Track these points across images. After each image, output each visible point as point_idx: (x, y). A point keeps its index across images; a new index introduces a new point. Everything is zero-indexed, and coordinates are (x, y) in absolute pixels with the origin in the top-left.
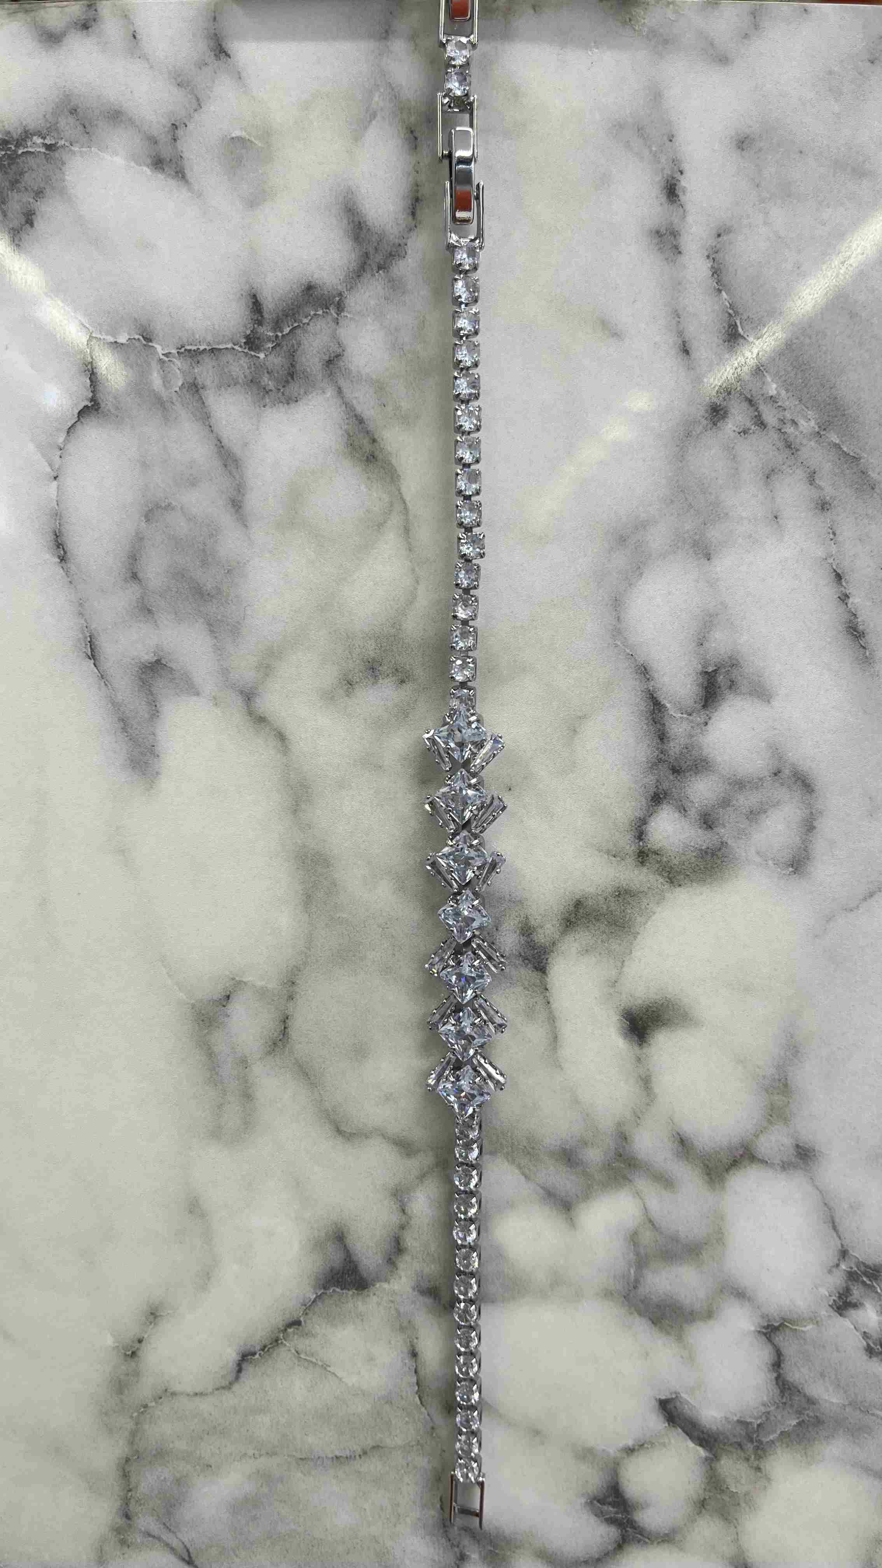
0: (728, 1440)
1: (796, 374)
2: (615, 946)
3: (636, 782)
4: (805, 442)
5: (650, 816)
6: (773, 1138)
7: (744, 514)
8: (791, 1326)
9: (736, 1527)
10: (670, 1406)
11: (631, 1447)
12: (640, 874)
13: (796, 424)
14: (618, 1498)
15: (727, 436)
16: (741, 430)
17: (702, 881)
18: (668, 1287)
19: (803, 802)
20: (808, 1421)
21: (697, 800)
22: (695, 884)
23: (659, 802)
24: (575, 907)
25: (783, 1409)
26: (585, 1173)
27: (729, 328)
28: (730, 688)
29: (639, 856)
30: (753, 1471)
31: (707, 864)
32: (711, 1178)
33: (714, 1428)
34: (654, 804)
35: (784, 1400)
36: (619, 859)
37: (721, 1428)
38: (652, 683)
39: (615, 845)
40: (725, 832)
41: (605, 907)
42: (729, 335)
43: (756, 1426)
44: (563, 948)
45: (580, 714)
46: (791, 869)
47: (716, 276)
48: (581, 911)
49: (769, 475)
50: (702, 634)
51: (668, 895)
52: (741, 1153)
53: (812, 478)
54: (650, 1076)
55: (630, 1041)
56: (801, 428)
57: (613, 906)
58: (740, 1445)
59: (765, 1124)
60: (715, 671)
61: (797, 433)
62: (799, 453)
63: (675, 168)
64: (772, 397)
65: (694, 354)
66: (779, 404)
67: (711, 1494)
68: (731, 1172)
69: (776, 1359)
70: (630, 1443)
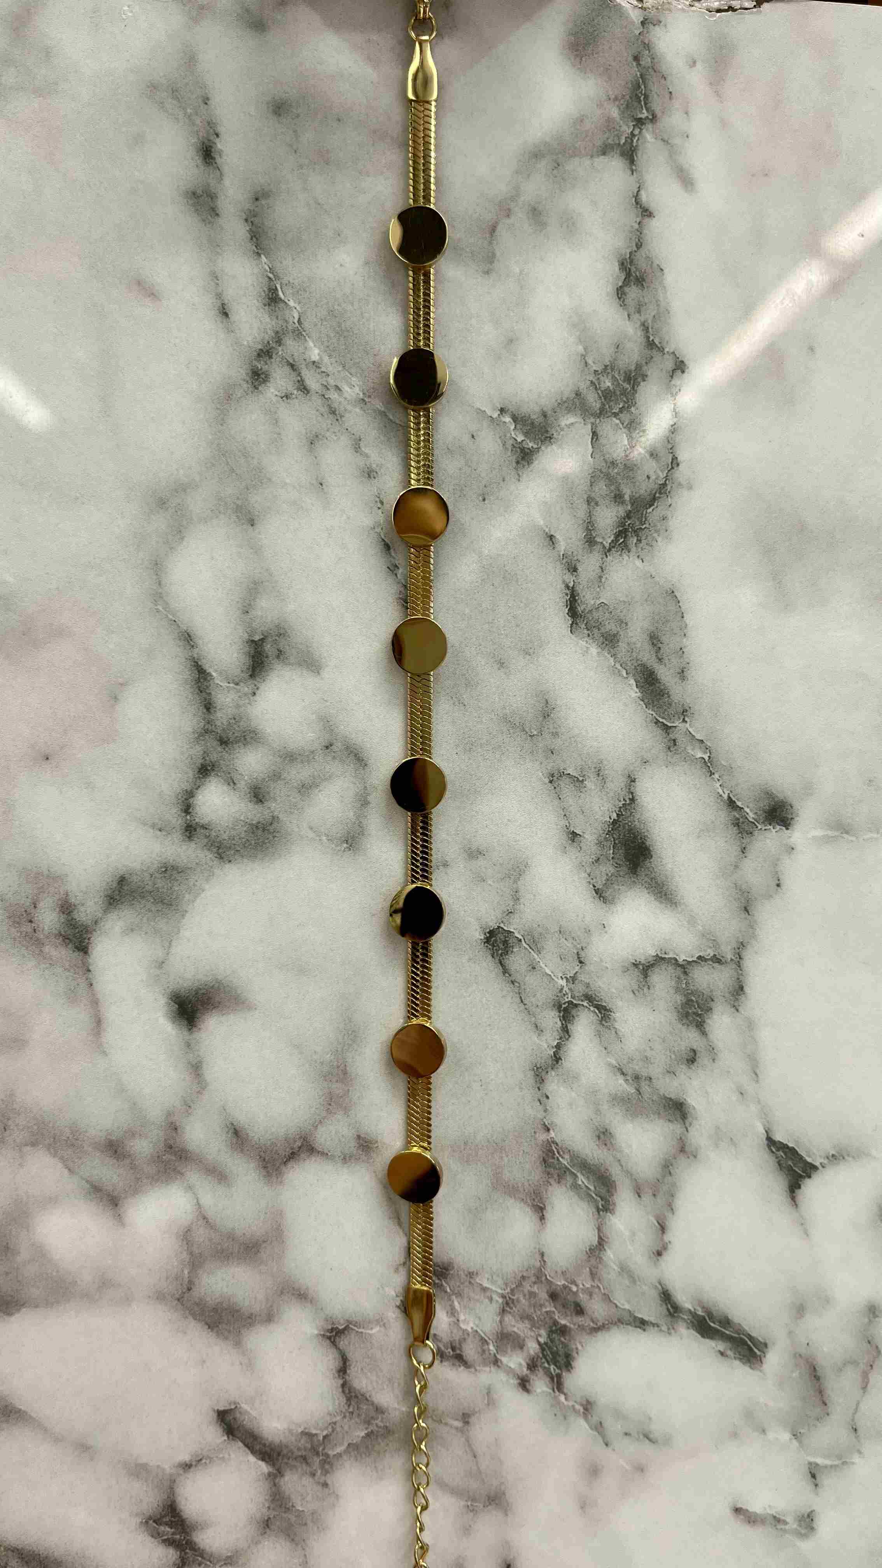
0: (292, 1452)
1: (339, 340)
2: (162, 924)
3: (182, 753)
4: (349, 407)
5: (197, 789)
6: (331, 1128)
7: (288, 481)
8: (355, 1328)
9: (304, 1549)
10: (229, 1418)
11: (187, 1462)
12: (188, 849)
13: (340, 390)
14: (174, 1517)
15: (269, 401)
16: (283, 395)
17: (253, 857)
18: (225, 1290)
19: (355, 777)
20: (377, 1432)
21: (247, 773)
22: (245, 860)
23: (207, 774)
24: (119, 884)
25: (351, 1419)
26: (133, 1167)
27: (270, 291)
28: (278, 657)
29: (187, 830)
30: (320, 1488)
31: (259, 839)
32: (268, 1172)
33: (277, 1440)
34: (201, 776)
35: (351, 1410)
36: (164, 833)
37: (284, 1441)
38: (196, 651)
39: (160, 819)
40: (274, 807)
41: (150, 883)
42: (269, 298)
43: (321, 1438)
44: (107, 927)
45: (120, 680)
46: (345, 845)
47: (254, 239)
48: (125, 888)
49: (313, 441)
50: (247, 601)
51: (217, 871)
52: (300, 1144)
53: (357, 446)
54: (200, 1062)
55: (179, 1025)
56: (346, 395)
57: (160, 884)
58: (304, 1459)
59: (324, 1114)
60: (262, 640)
61: (340, 399)
62: (343, 419)
63: (212, 130)
64: (314, 362)
65: (233, 317)
66: (323, 369)
67: (276, 1513)
68: (290, 1165)
69: (342, 1365)
70: (185, 1457)
